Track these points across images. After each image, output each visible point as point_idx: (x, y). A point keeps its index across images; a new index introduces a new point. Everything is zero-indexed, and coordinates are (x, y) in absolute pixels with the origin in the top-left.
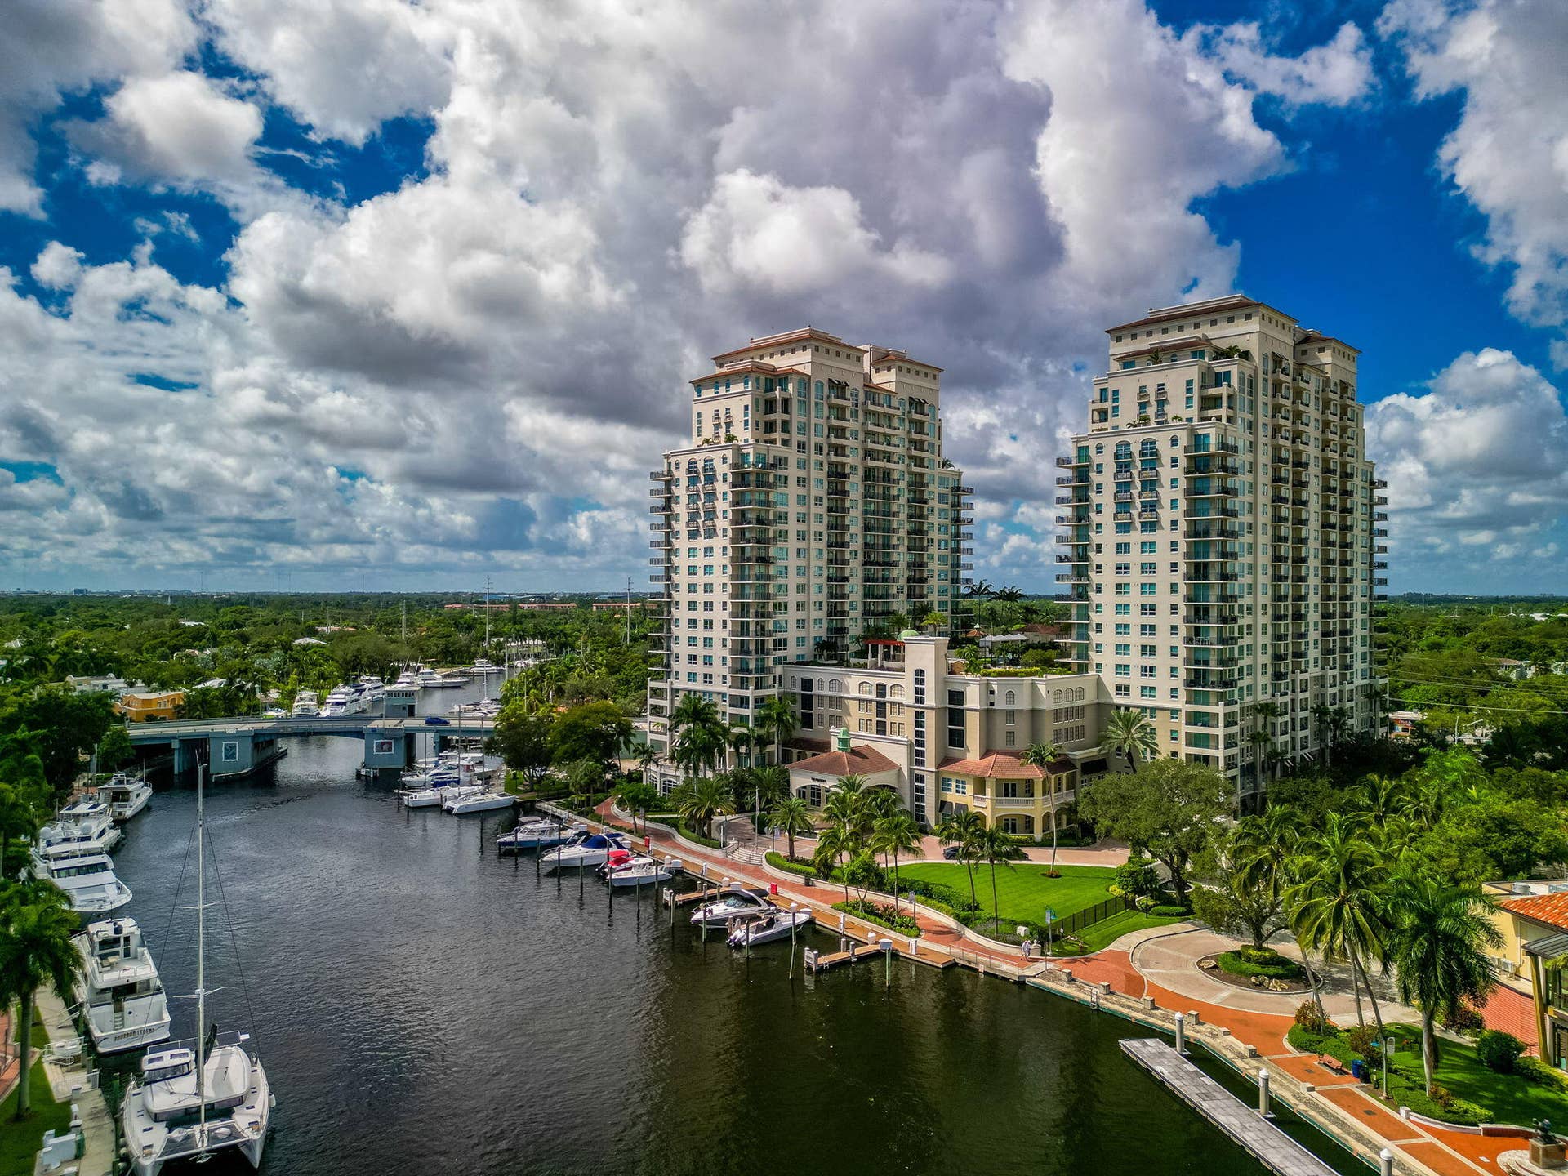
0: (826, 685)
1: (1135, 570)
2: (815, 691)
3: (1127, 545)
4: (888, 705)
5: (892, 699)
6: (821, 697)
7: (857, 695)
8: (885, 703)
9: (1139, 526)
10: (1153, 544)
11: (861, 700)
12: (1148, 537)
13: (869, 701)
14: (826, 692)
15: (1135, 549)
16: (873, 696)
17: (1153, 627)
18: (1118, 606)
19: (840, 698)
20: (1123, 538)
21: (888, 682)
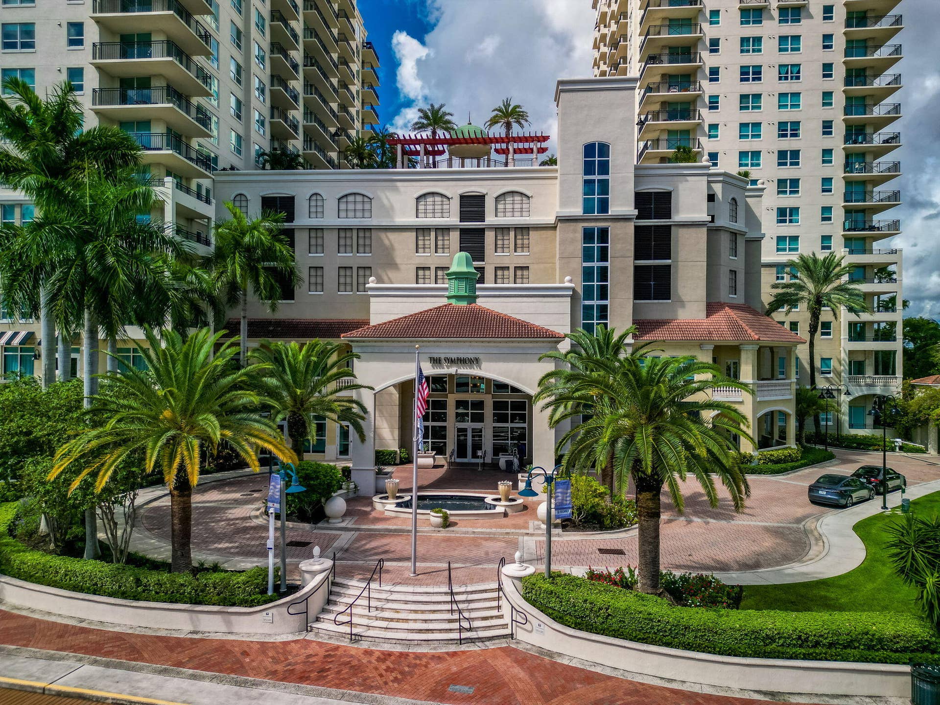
0: (330, 205)
1: (770, 75)
2: (302, 219)
3: (758, 40)
4: (489, 236)
5: (502, 220)
6: (316, 231)
7: (410, 219)
8: (481, 232)
9: (775, 14)
10: (796, 38)
11: (421, 231)
12: (789, 29)
13: (444, 230)
14: (330, 219)
15: (769, 46)
16: (454, 219)
17: (795, 154)
18: (743, 126)
19: (368, 229)
20: (751, 30)
21: (490, 190)
